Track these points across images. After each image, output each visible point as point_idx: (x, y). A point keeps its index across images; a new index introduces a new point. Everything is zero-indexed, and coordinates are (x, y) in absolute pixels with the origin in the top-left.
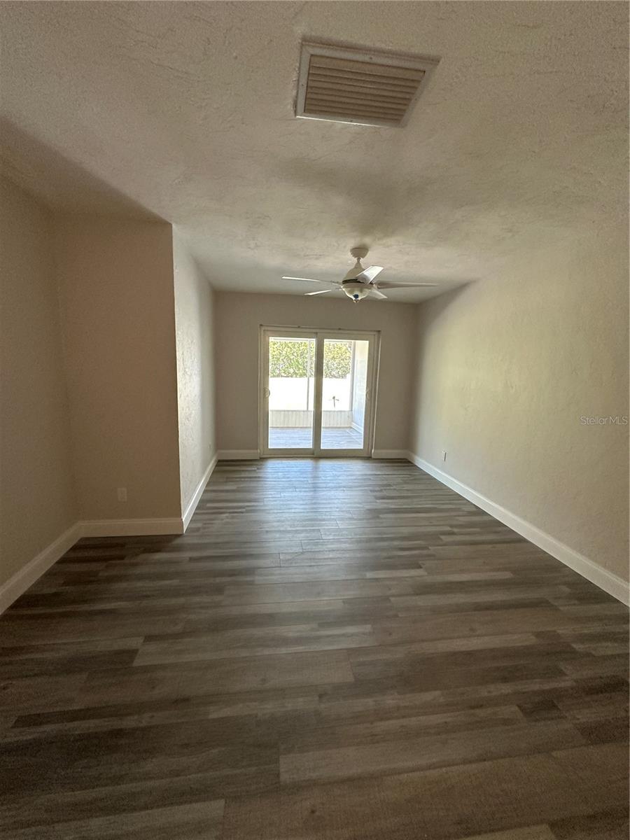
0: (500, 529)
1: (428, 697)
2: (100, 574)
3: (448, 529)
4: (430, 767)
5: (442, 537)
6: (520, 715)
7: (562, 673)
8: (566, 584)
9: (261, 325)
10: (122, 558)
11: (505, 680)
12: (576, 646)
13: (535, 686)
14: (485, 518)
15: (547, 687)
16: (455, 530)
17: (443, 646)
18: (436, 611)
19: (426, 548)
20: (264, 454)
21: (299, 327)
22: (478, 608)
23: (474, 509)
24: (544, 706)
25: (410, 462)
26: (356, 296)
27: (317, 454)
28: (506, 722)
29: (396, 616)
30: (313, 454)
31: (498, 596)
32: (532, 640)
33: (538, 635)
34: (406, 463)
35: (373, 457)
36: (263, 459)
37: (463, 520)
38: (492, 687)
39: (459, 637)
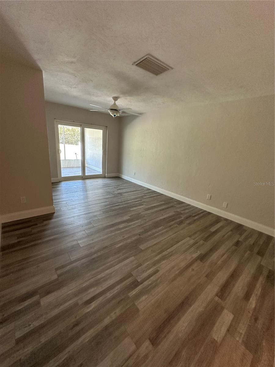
0: (156, 193)
1: (160, 228)
2: (33, 231)
3: (144, 195)
4: (167, 237)
5: (144, 197)
6: (178, 225)
7: (181, 217)
8: (175, 202)
9: (55, 119)
10: (37, 225)
11: (173, 221)
12: (182, 212)
13: (178, 220)
14: (151, 191)
15: (180, 220)
16: (146, 195)
17: (158, 219)
18: (153, 213)
19: (141, 200)
20: (60, 180)
21: (74, 121)
22: (161, 210)
23: (147, 189)
24: (181, 222)
25: (119, 177)
26: (115, 115)
27: (84, 178)
28: (176, 227)
29: (144, 216)
30: (83, 178)
31: (163, 207)
32: (174, 213)
33: (174, 212)
34: (118, 178)
35: (106, 176)
36: (60, 182)
37: (146, 192)
38: (171, 223)
39: (160, 217)
